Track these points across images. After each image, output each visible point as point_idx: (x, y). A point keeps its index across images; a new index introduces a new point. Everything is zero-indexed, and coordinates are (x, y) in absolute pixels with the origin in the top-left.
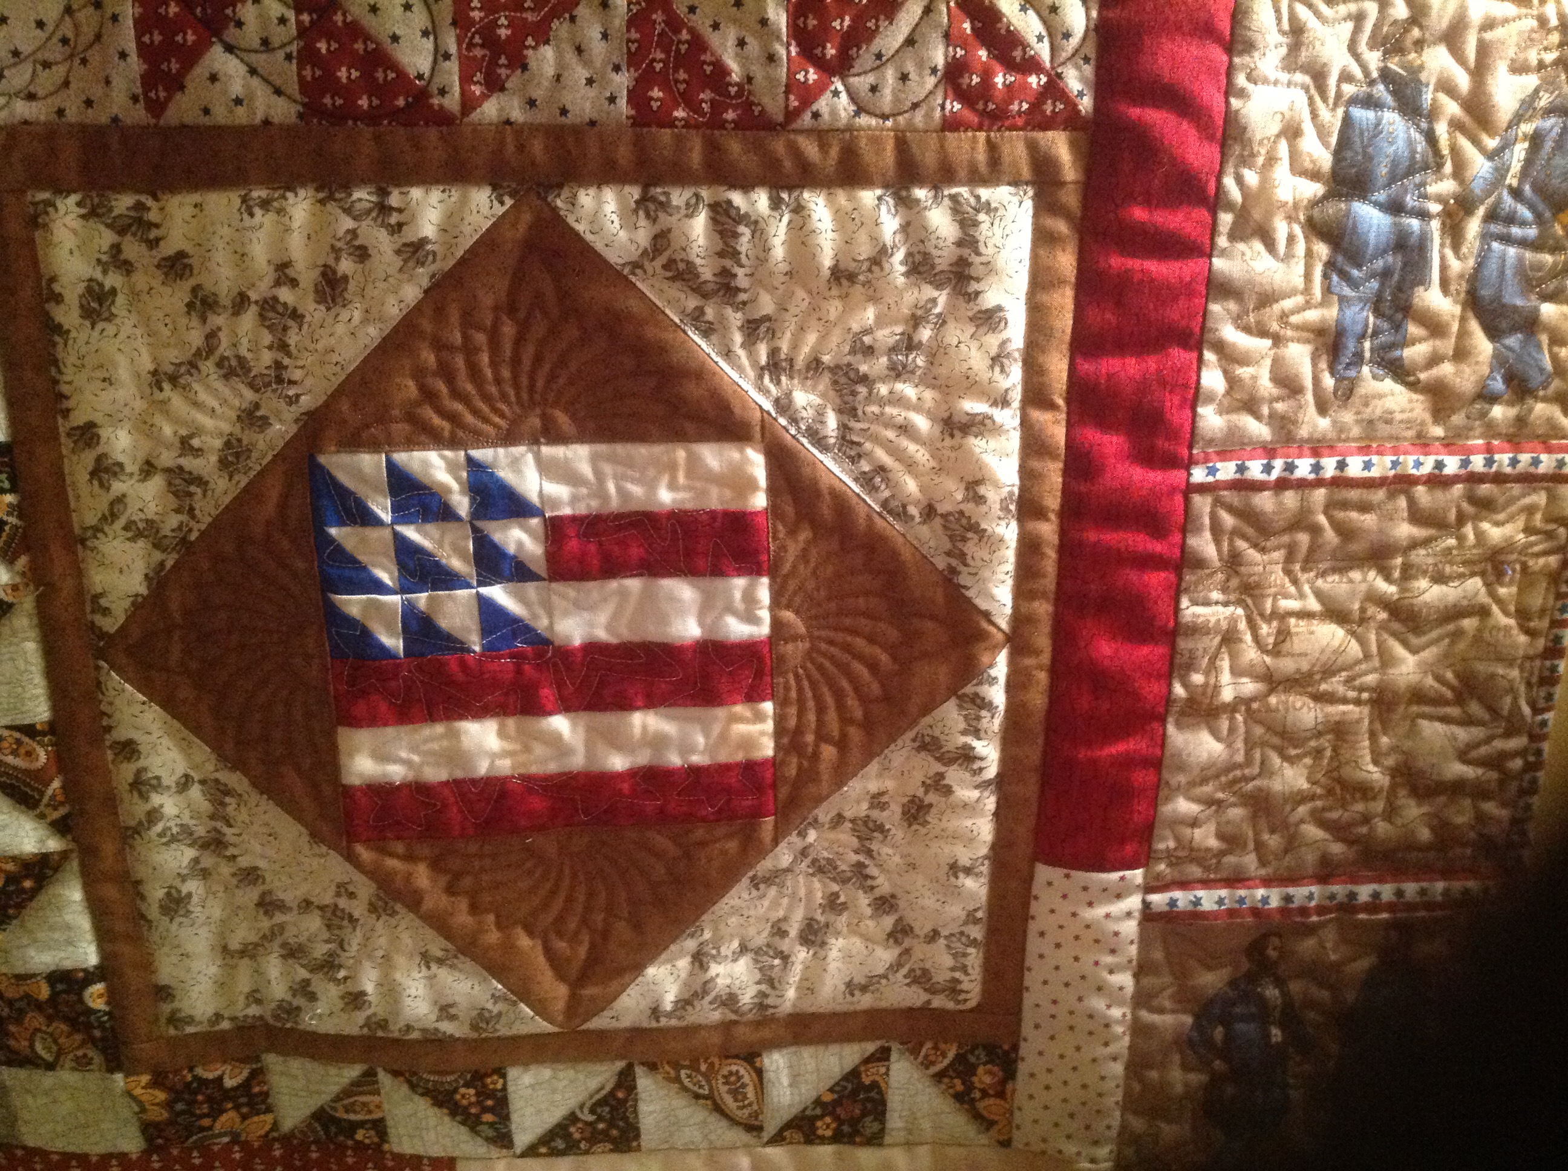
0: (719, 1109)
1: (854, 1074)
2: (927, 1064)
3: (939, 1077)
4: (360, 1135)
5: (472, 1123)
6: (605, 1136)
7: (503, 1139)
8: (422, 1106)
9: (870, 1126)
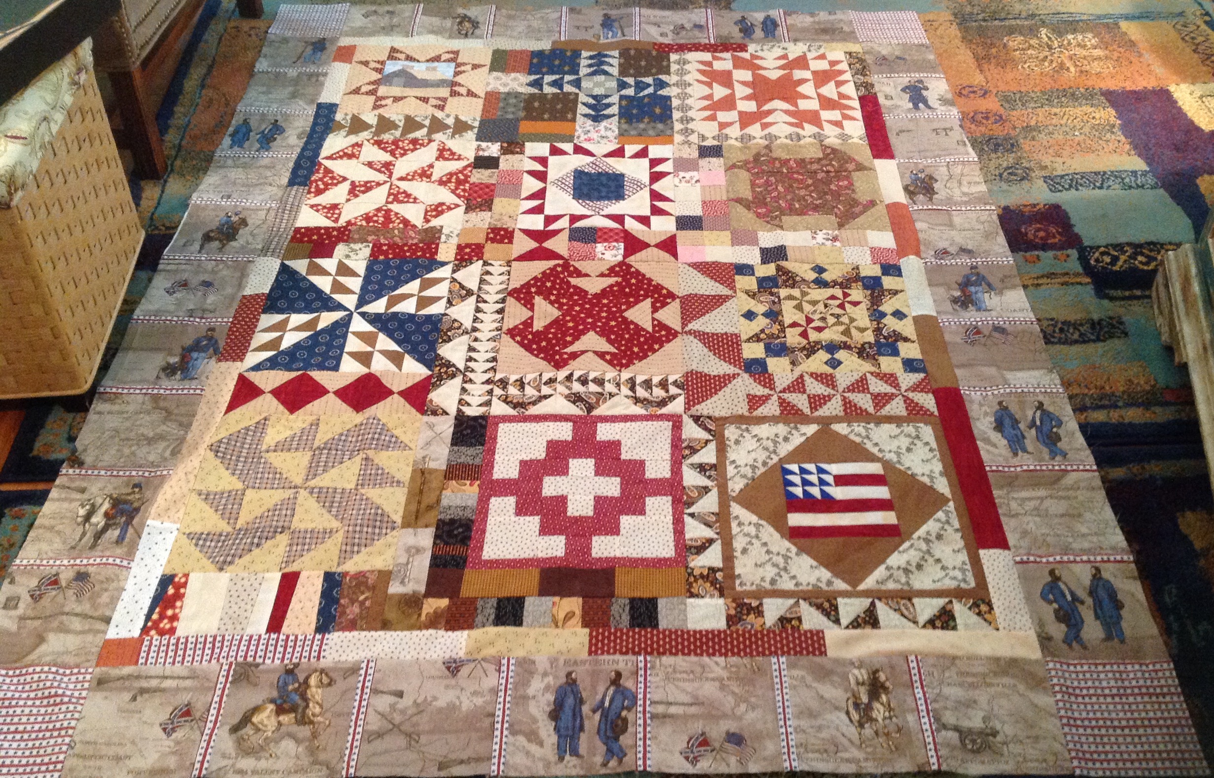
0: (903, 615)
1: (944, 608)
2: (965, 605)
3: (970, 608)
4: (793, 622)
5: (827, 615)
6: (869, 623)
7: (837, 621)
8: (813, 610)
9: (952, 624)
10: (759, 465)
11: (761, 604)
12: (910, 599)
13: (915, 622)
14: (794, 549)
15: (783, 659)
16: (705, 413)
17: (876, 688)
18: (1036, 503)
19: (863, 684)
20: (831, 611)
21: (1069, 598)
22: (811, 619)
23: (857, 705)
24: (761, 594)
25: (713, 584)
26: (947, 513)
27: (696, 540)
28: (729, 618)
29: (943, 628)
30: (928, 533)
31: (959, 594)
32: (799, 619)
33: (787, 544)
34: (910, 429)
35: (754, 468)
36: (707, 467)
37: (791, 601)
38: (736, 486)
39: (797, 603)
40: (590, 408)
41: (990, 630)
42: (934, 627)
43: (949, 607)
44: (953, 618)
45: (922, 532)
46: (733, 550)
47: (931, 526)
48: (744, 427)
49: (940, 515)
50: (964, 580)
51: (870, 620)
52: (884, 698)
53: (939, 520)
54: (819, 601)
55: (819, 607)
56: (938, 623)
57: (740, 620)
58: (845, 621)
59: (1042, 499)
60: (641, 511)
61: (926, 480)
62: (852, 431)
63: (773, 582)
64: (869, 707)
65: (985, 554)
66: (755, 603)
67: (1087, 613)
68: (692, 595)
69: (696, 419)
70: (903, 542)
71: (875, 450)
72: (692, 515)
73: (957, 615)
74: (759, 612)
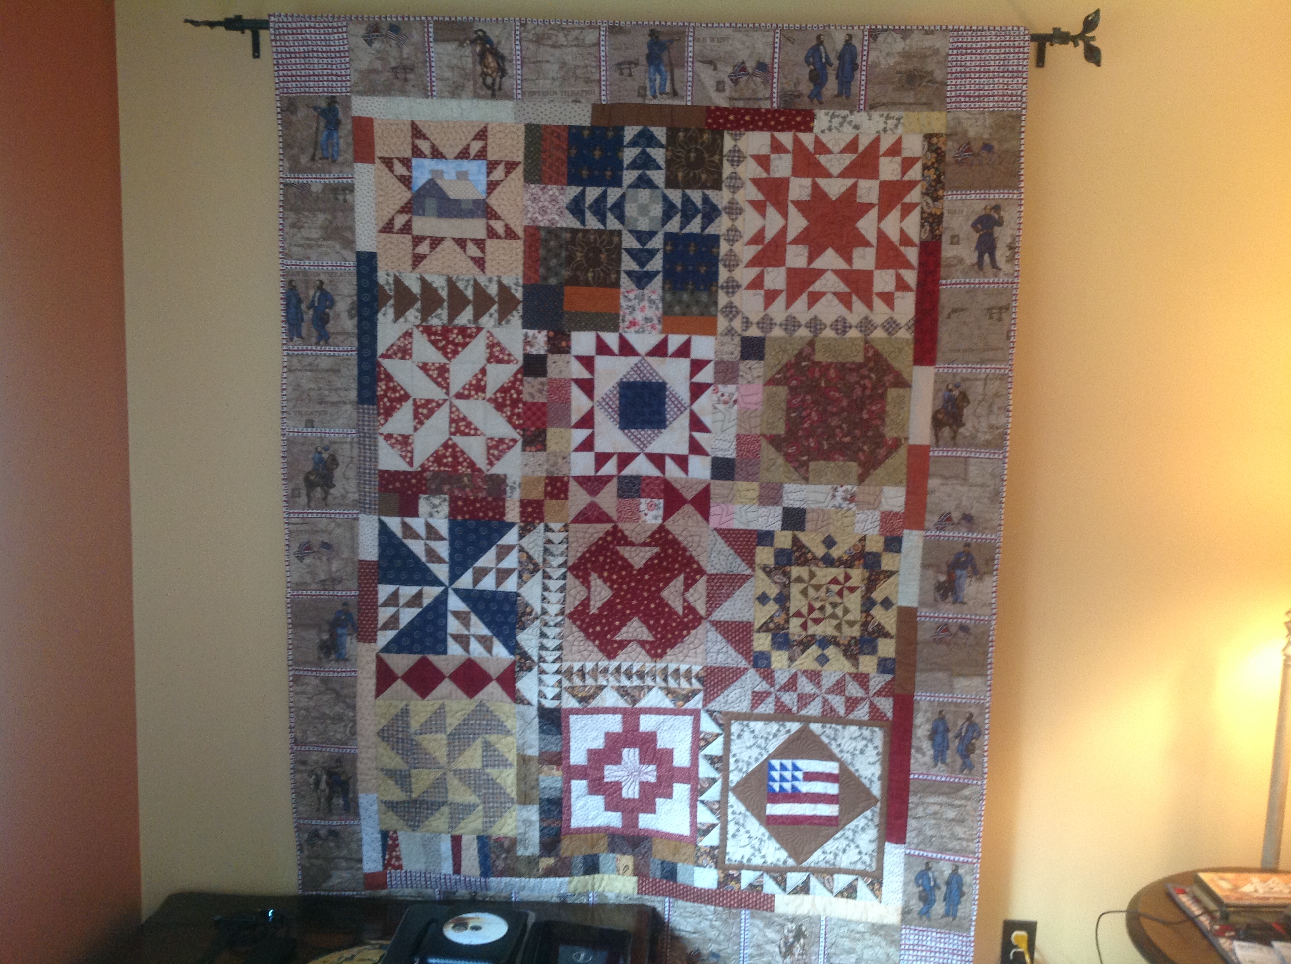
0: (825, 887)
1: (851, 883)
2: (865, 883)
3: (868, 886)
4: (757, 889)
5: (779, 885)
6: (803, 891)
7: (785, 890)
8: (771, 881)
9: (854, 895)
10: (752, 761)
11: (740, 875)
12: (832, 876)
13: (832, 892)
14: (767, 834)
15: (748, 912)
16: (717, 709)
17: (799, 934)
18: (936, 808)
19: (792, 931)
20: (781, 882)
21: (932, 884)
22: (770, 886)
23: (786, 943)
24: (740, 867)
25: (712, 858)
26: (873, 812)
27: (703, 824)
28: (719, 883)
29: (847, 897)
30: (857, 826)
31: (863, 874)
32: (762, 886)
33: (763, 830)
34: (866, 733)
35: (748, 764)
36: (716, 760)
37: (758, 874)
38: (735, 778)
39: (762, 875)
40: (635, 701)
41: (876, 901)
42: (843, 897)
43: (854, 883)
44: (855, 891)
45: (852, 825)
46: (726, 833)
47: (860, 821)
48: (745, 723)
49: (868, 813)
50: (870, 866)
51: (804, 889)
52: (802, 941)
53: (866, 817)
54: (776, 875)
55: (775, 879)
56: (845, 894)
57: (726, 885)
58: (789, 890)
59: (941, 805)
60: (670, 796)
61: (866, 782)
62: (824, 732)
63: (749, 860)
64: (792, 945)
65: (889, 847)
66: (736, 874)
67: (940, 894)
68: (699, 866)
69: (711, 713)
70: (837, 832)
71: (836, 751)
72: (702, 802)
73: (858, 889)
74: (738, 879)
